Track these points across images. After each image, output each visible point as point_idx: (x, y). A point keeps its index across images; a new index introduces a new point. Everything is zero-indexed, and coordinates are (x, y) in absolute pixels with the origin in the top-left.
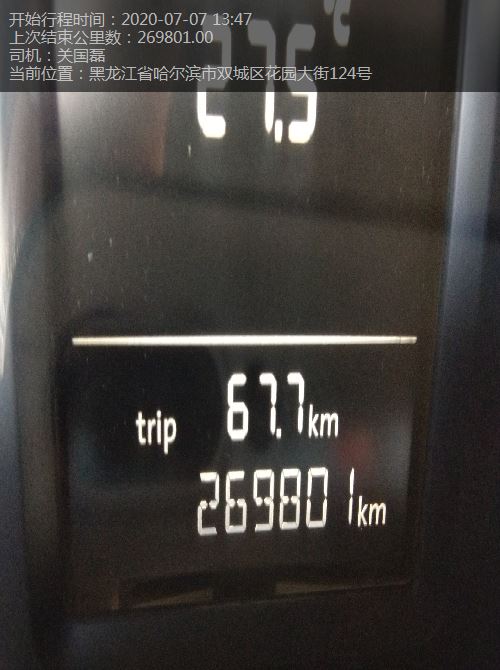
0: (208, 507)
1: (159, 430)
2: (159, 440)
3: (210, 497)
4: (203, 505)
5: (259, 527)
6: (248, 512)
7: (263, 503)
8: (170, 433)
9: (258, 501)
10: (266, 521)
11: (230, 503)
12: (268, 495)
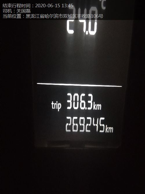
0: (69, 125)
1: (57, 106)
2: (57, 108)
4: (67, 124)
5: (80, 131)
6: (78, 127)
7: (82, 125)
8: (60, 107)
9: (81, 124)
11: (74, 124)
12: (83, 123)
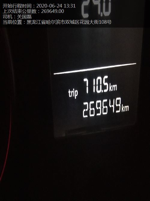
3: (86, 108)
4: (84, 110)
6: (95, 111)
9: (97, 108)
10: (99, 113)
11: (91, 109)
12: (100, 107)
